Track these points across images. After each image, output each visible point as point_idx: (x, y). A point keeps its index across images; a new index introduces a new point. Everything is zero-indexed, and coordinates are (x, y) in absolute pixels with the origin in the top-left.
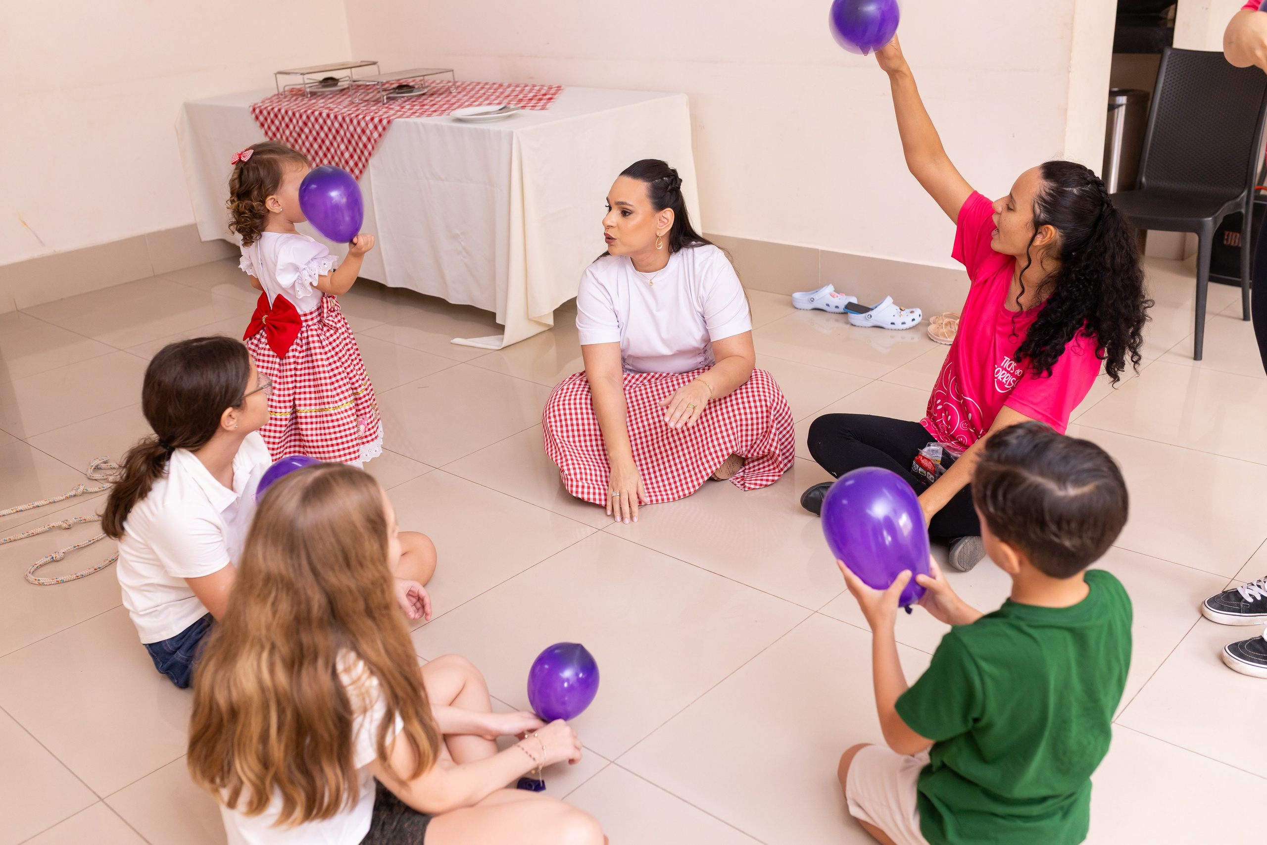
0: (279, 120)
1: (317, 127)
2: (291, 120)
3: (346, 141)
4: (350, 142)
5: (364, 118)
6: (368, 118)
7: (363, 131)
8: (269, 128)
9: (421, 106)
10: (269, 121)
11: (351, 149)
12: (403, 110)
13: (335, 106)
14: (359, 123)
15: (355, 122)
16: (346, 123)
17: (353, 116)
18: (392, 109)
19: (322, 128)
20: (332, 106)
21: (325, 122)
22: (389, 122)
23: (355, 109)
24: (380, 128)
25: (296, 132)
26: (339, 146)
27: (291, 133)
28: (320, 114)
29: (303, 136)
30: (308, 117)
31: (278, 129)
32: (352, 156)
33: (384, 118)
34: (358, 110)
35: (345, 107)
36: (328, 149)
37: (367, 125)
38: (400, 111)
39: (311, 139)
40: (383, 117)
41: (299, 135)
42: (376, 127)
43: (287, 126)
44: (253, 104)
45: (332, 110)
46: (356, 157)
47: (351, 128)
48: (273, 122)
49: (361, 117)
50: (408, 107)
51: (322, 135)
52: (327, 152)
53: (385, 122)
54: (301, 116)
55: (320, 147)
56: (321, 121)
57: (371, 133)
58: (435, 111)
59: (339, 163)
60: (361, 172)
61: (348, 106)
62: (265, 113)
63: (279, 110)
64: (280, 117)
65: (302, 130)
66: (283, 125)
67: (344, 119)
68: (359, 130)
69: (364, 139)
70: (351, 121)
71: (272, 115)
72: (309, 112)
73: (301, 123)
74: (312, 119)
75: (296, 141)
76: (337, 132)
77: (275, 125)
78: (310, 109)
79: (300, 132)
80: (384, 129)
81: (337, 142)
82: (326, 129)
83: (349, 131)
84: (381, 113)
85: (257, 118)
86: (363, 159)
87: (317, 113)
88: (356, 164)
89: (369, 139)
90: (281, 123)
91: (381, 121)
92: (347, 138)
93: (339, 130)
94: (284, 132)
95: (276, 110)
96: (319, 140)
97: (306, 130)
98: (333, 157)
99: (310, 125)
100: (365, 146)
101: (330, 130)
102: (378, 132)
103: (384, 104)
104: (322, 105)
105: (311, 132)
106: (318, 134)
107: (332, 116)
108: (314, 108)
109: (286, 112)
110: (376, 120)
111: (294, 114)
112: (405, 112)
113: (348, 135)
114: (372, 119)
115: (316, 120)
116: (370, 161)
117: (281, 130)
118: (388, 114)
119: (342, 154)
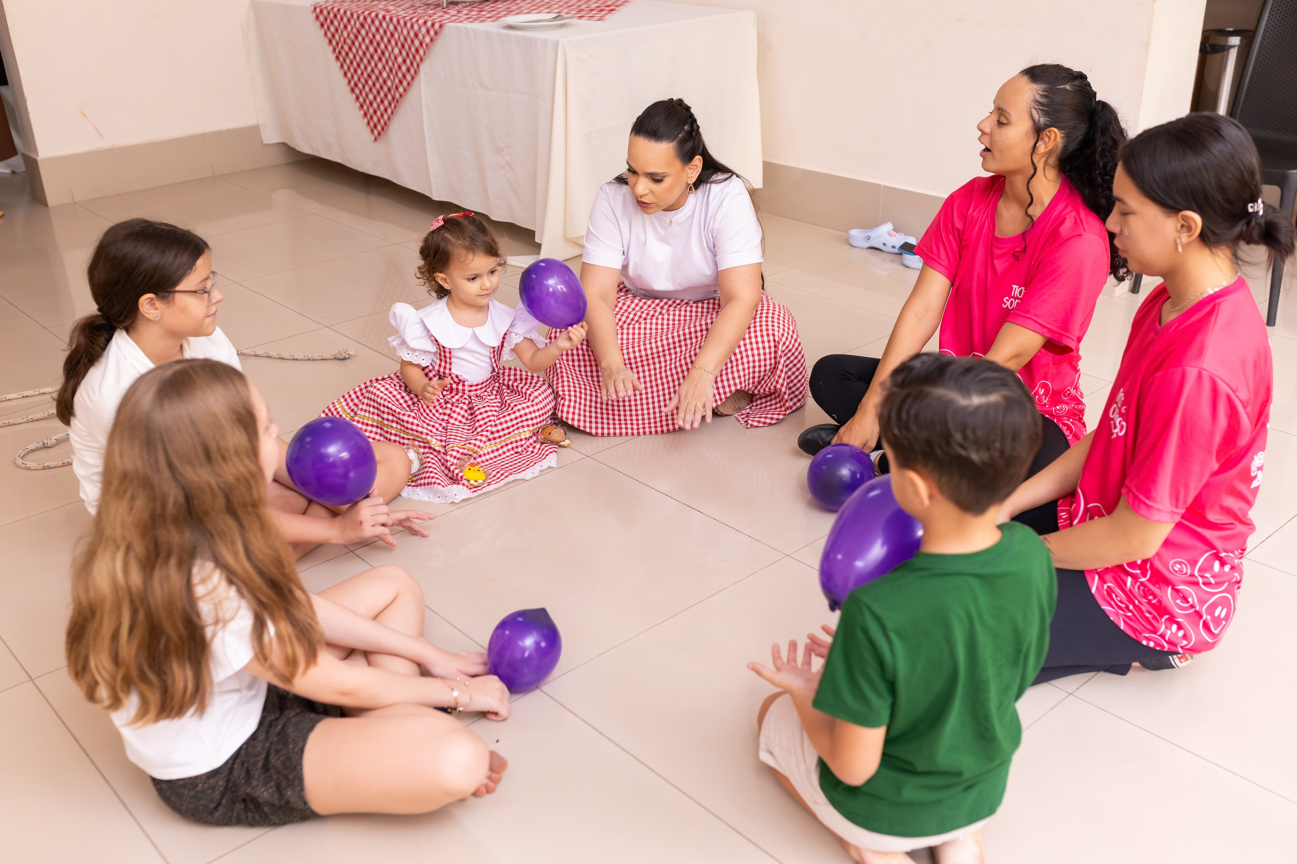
0: (338, 20)
1: (373, 29)
2: (349, 21)
3: (399, 45)
4: (403, 46)
5: (417, 21)
6: (421, 21)
7: (416, 35)
8: (328, 28)
9: (478, 12)
10: (329, 21)
11: (404, 53)
12: (459, 15)
13: (394, 8)
14: (412, 26)
15: (409, 25)
16: (400, 26)
17: (407, 18)
18: (448, 13)
19: (377, 30)
20: (391, 8)
21: (381, 24)
22: (441, 26)
23: (412, 12)
24: (432, 32)
25: (353, 33)
26: (393, 50)
27: (349, 35)
28: (377, 16)
29: (360, 38)
30: (365, 19)
31: (337, 30)
32: (404, 61)
33: (437, 22)
34: (415, 13)
35: (403, 10)
36: (383, 53)
37: (420, 28)
38: (455, 16)
39: (367, 41)
40: (436, 20)
41: (356, 37)
42: (428, 31)
43: (345, 27)
44: (314, 3)
45: (389, 12)
46: (408, 62)
47: (405, 32)
48: (332, 22)
49: (414, 20)
50: (465, 12)
51: (378, 37)
52: (381, 56)
53: (437, 26)
54: (358, 17)
55: (376, 50)
56: (377, 23)
57: (424, 38)
58: (490, 17)
59: (392, 68)
60: (413, 78)
61: (407, 8)
62: (325, 12)
63: (339, 10)
64: (339, 17)
65: (359, 32)
66: (342, 26)
67: (398, 21)
68: (412, 34)
69: (417, 43)
70: (405, 24)
71: (332, 15)
72: (367, 13)
73: (358, 25)
74: (369, 20)
75: (353, 43)
76: (392, 35)
77: (334, 26)
78: (368, 10)
79: (357, 34)
80: (436, 33)
81: (391, 45)
82: (381, 31)
83: (403, 35)
84: (435, 17)
85: (317, 17)
86: (415, 65)
87: (373, 15)
88: (408, 70)
89: (421, 44)
90: (339, 24)
91: (433, 25)
92: (401, 42)
93: (393, 33)
94: (342, 33)
95: (335, 10)
96: (375, 43)
97: (363, 32)
98: (387, 62)
99: (366, 26)
100: (417, 51)
101: (385, 32)
102: (430, 36)
103: (443, 9)
104: (382, 7)
105: (367, 34)
106: (374, 36)
107: (388, 18)
108: (372, 10)
109: (345, 12)
110: (429, 24)
111: (352, 15)
112: (460, 17)
113: (402, 39)
114: (425, 23)
115: (373, 22)
116: (421, 67)
117: (339, 31)
118: (443, 18)
119: (396, 58)
